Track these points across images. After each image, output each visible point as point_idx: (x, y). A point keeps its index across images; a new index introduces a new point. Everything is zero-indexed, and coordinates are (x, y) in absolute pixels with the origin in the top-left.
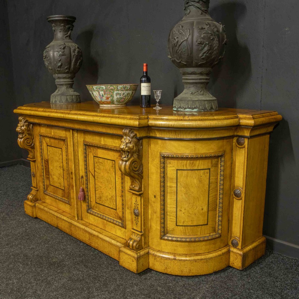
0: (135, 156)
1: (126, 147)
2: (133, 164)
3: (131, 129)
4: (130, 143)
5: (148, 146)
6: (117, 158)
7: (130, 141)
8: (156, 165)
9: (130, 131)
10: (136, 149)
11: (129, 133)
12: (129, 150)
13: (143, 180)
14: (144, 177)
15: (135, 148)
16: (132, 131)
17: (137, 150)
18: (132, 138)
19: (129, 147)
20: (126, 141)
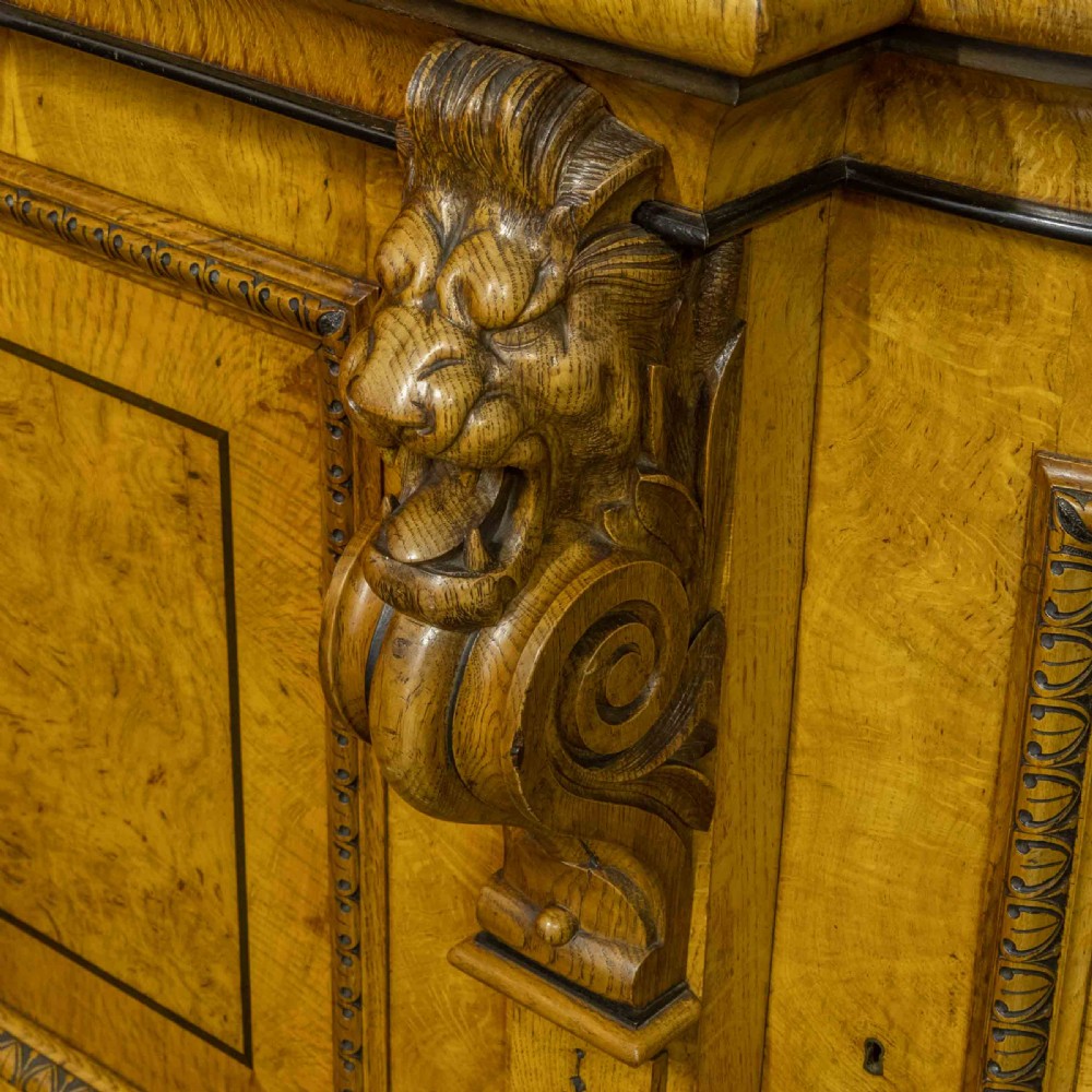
0: (618, 511)
1: (474, 404)
2: (588, 667)
3: (574, 73)
4: (553, 319)
5: (821, 318)
6: (263, 406)
7: (550, 291)
8: (944, 629)
9: (542, 109)
10: (643, 421)
11: (528, 147)
12: (525, 453)
13: (704, 842)
14: (729, 805)
15: (622, 412)
16: (582, 96)
17: (656, 424)
18: (585, 233)
19: (523, 398)
20: (464, 290)
